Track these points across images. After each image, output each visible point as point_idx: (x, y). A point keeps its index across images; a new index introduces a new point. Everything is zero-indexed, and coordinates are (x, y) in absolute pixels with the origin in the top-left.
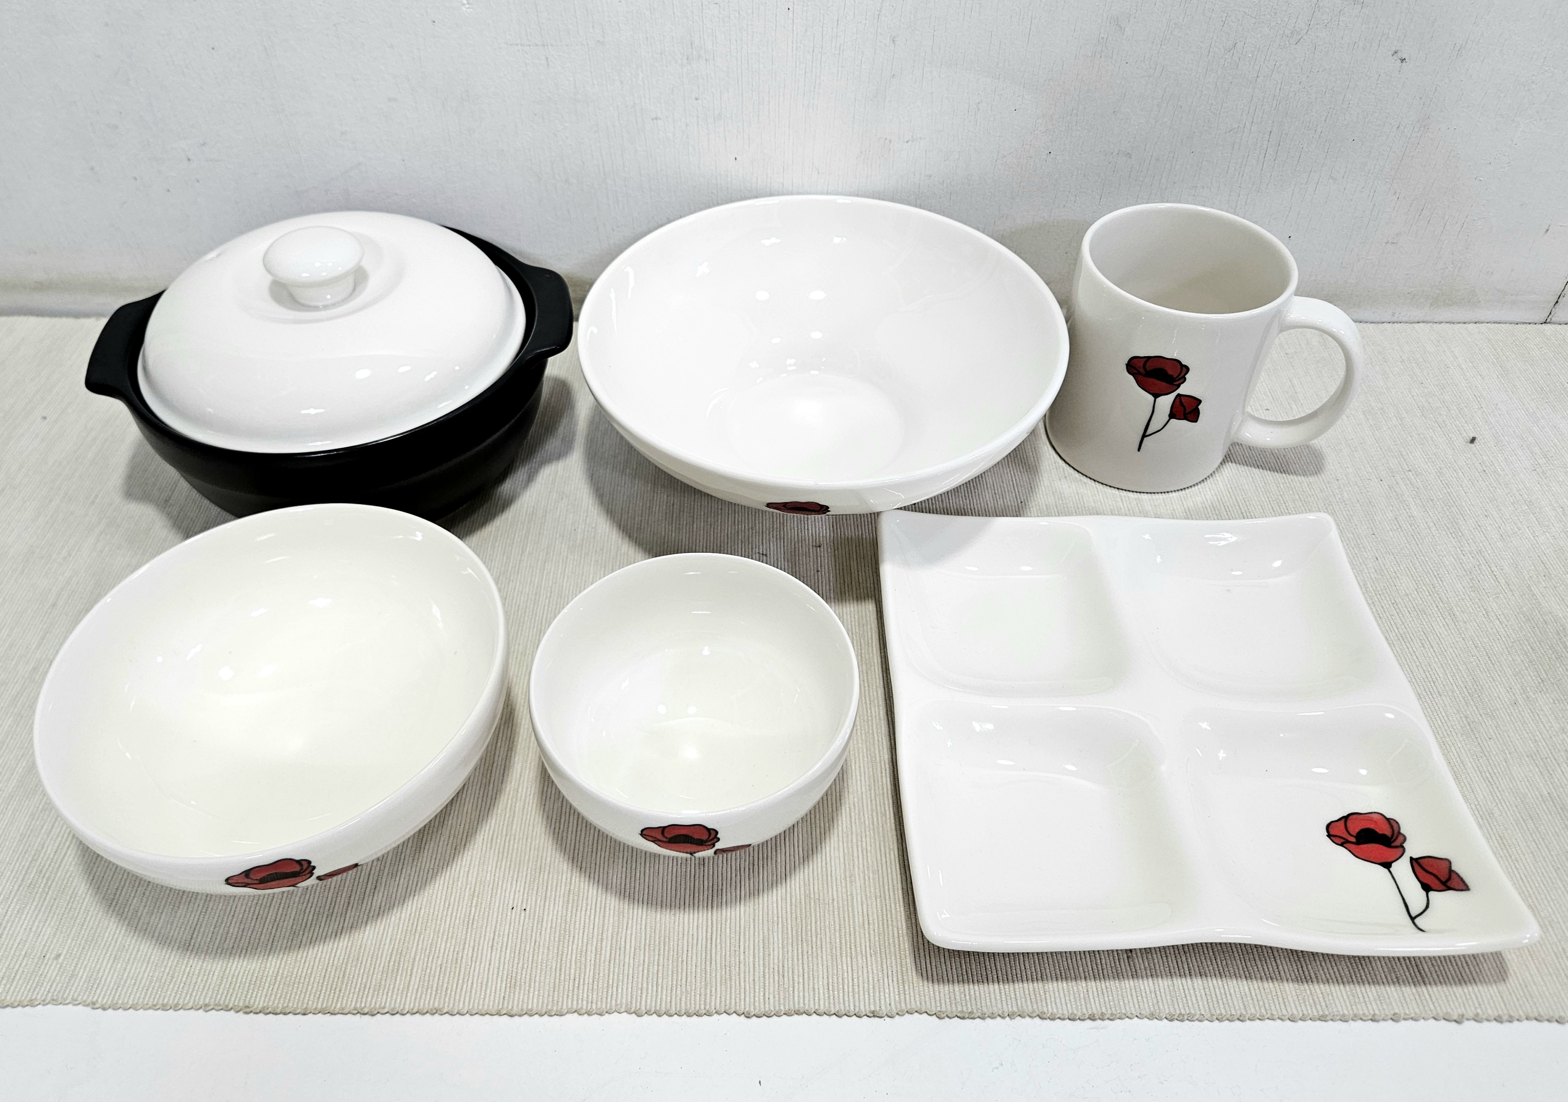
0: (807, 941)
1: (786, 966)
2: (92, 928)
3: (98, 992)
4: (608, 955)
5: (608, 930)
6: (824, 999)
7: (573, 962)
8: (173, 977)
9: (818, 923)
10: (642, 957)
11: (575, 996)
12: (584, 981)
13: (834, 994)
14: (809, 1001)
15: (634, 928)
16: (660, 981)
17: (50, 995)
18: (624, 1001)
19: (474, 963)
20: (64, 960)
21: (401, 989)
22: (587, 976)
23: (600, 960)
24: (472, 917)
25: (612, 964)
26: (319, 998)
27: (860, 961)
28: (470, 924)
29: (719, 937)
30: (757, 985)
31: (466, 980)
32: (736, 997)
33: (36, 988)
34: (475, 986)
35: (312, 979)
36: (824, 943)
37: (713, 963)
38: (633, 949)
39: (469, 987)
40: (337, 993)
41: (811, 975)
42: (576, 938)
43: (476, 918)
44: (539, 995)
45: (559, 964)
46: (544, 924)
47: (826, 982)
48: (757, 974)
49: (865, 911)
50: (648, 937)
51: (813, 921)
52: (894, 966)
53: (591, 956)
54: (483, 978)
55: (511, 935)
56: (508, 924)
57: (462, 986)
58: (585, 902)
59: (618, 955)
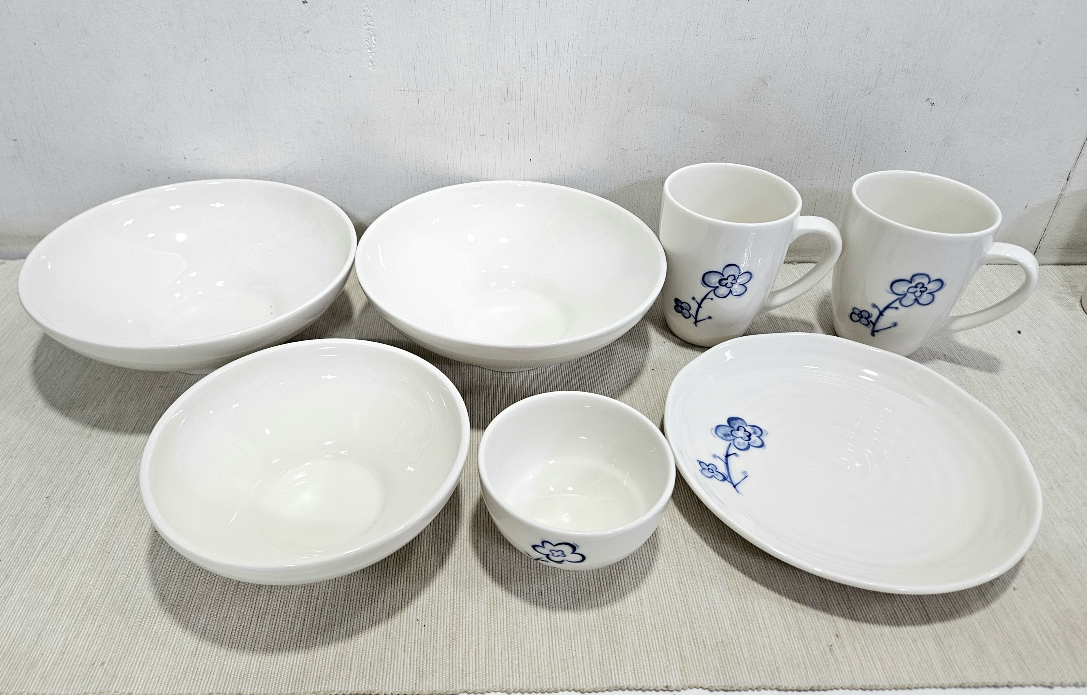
0: (616, 642)
1: (604, 658)
2: (126, 645)
3: (133, 686)
4: (484, 654)
5: (482, 638)
6: (632, 679)
7: (461, 659)
8: (185, 676)
9: (623, 630)
10: (507, 654)
11: (464, 681)
12: (469, 671)
13: (639, 676)
14: (623, 681)
15: (499, 636)
16: (521, 670)
17: (99, 689)
18: (498, 684)
19: (393, 661)
20: (107, 666)
21: (344, 678)
22: (471, 669)
23: (479, 658)
24: (389, 631)
25: (487, 660)
26: (288, 687)
27: (653, 655)
28: (388, 636)
29: (557, 641)
30: (586, 671)
31: (388, 673)
32: (573, 679)
33: (88, 685)
34: (395, 676)
35: (283, 675)
36: (628, 643)
37: (555, 658)
38: (500, 650)
39: (391, 677)
40: (301, 683)
41: (622, 664)
42: (461, 644)
43: (392, 631)
44: (439, 682)
45: (451, 660)
46: (438, 635)
47: (632, 668)
48: (585, 664)
49: (653, 622)
50: (509, 642)
51: (619, 629)
52: (677, 658)
53: (472, 655)
54: (400, 671)
55: (416, 643)
56: (414, 636)
57: (386, 677)
58: (464, 620)
59: (490, 654)
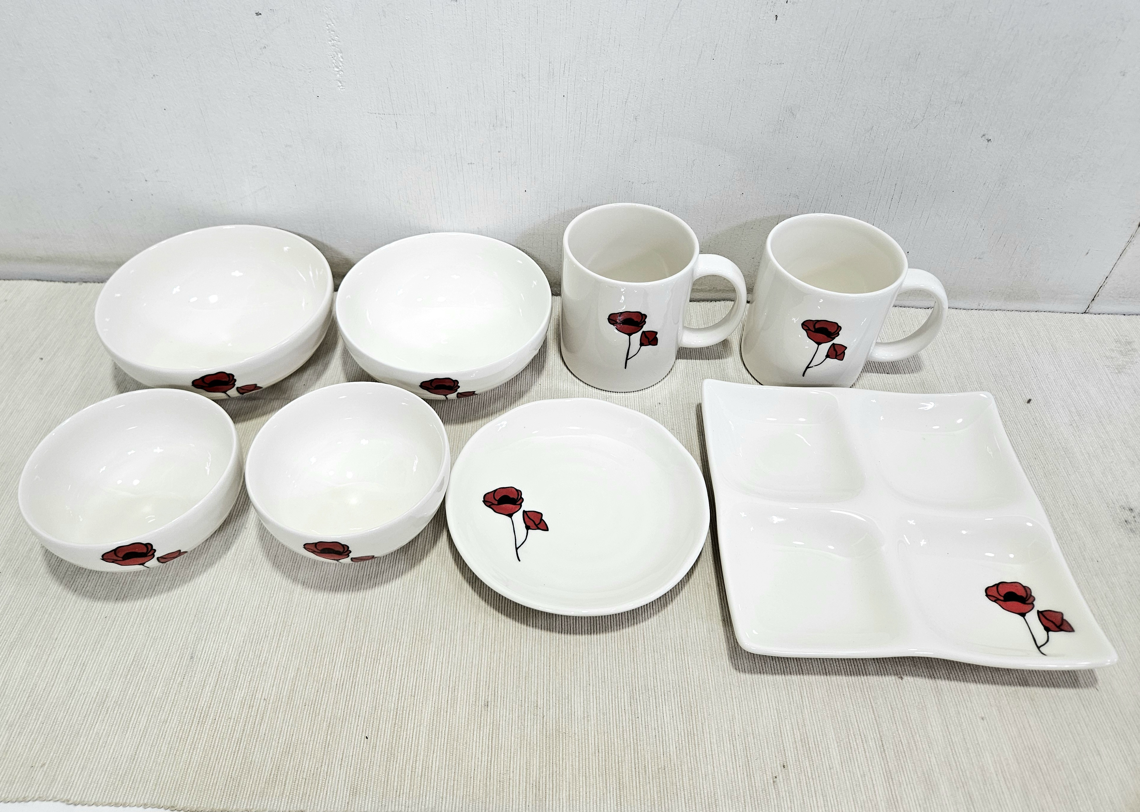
0: (556, 765)
1: (541, 782)
2: (67, 745)
3: (71, 791)
4: (420, 772)
5: (420, 753)
6: (566, 806)
7: (396, 777)
8: (122, 783)
9: (564, 750)
10: (443, 774)
11: (397, 802)
12: (403, 791)
13: (573, 803)
14: (556, 808)
15: (438, 752)
16: (455, 792)
17: (38, 793)
18: (430, 806)
19: (328, 777)
20: (47, 768)
21: (278, 795)
22: (405, 788)
23: (414, 776)
24: (328, 742)
25: (423, 779)
26: (221, 801)
27: (592, 780)
28: (327, 748)
29: (496, 760)
30: (521, 796)
31: (322, 789)
32: (506, 805)
33: (28, 788)
34: (328, 794)
35: (217, 787)
36: (567, 766)
37: (492, 779)
38: (437, 768)
39: (325, 794)
40: (234, 797)
41: (558, 789)
42: (399, 759)
43: (331, 743)
44: (372, 801)
45: (386, 778)
46: (377, 749)
47: (568, 793)
48: (521, 788)
49: (596, 743)
50: (448, 759)
51: (561, 749)
52: (615, 784)
53: (408, 772)
54: (334, 788)
55: (354, 757)
56: (352, 748)
57: (320, 794)
58: (405, 732)
59: (427, 772)
